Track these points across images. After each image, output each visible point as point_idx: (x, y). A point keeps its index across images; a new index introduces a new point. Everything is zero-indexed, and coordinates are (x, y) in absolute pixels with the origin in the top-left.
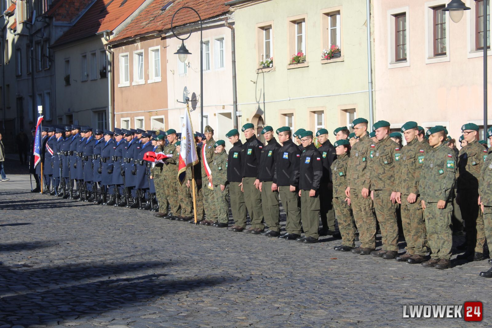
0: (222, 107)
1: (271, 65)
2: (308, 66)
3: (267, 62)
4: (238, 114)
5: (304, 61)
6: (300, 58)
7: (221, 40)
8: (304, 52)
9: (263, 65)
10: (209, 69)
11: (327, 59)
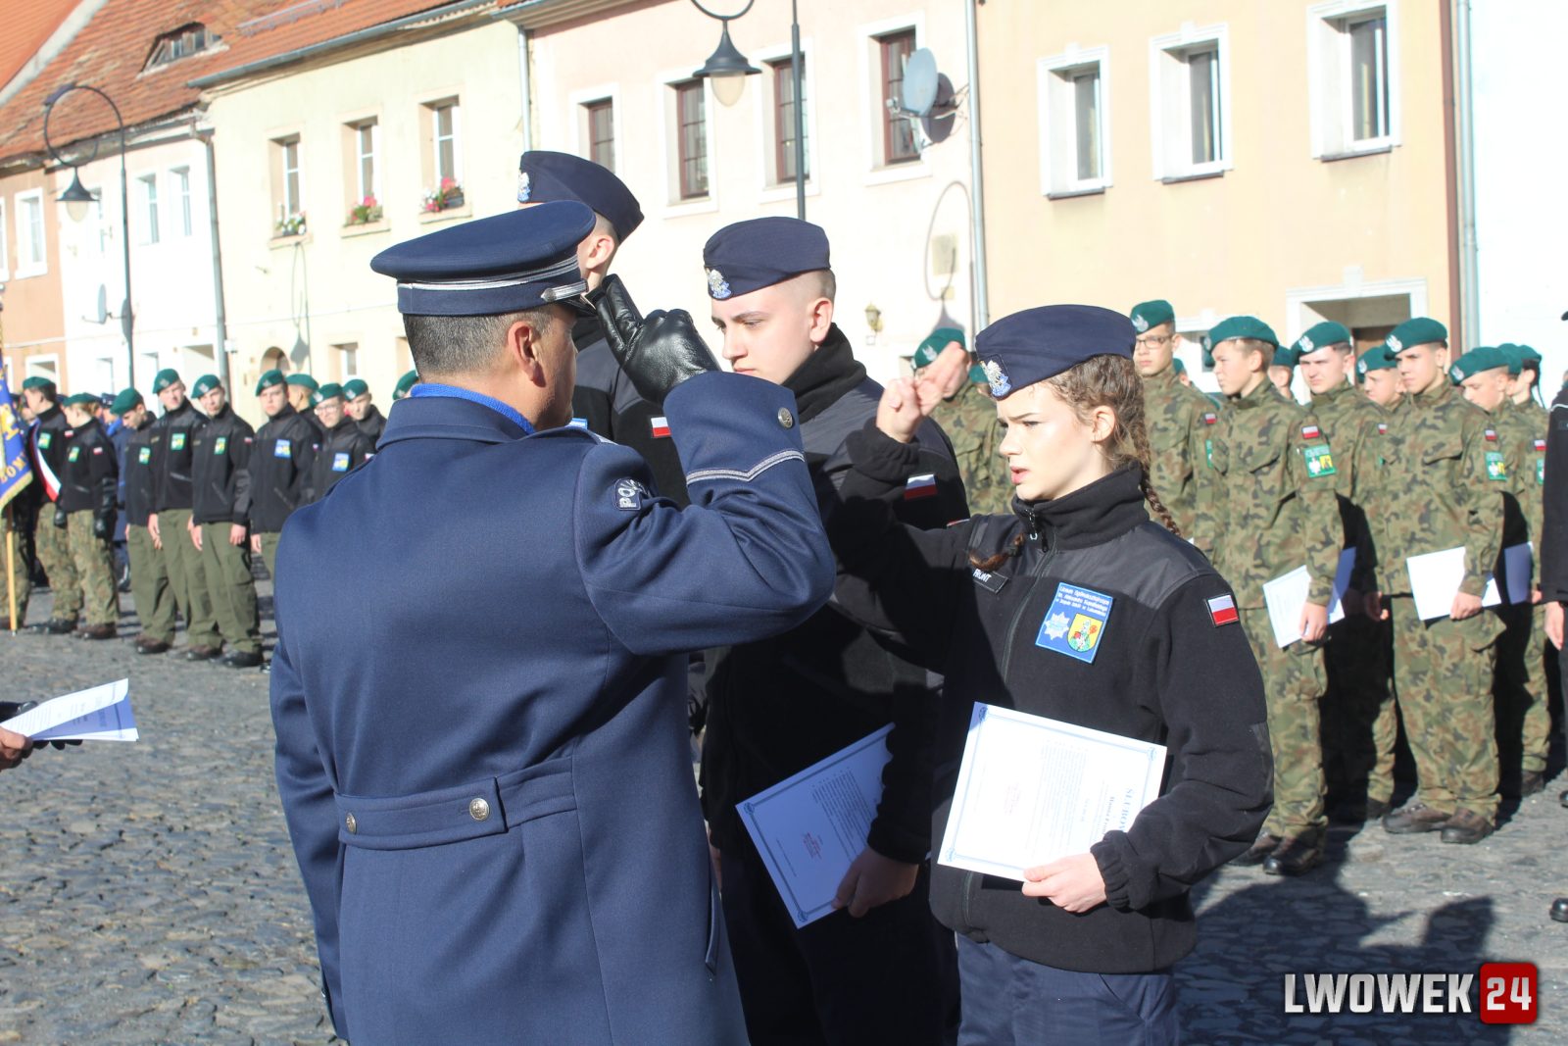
0: (191, 331)
1: (301, 229)
2: (389, 230)
3: (291, 221)
4: (228, 348)
5: (379, 216)
6: (368, 211)
7: (184, 171)
8: (377, 196)
9: (283, 229)
10: (156, 238)
11: (434, 211)
